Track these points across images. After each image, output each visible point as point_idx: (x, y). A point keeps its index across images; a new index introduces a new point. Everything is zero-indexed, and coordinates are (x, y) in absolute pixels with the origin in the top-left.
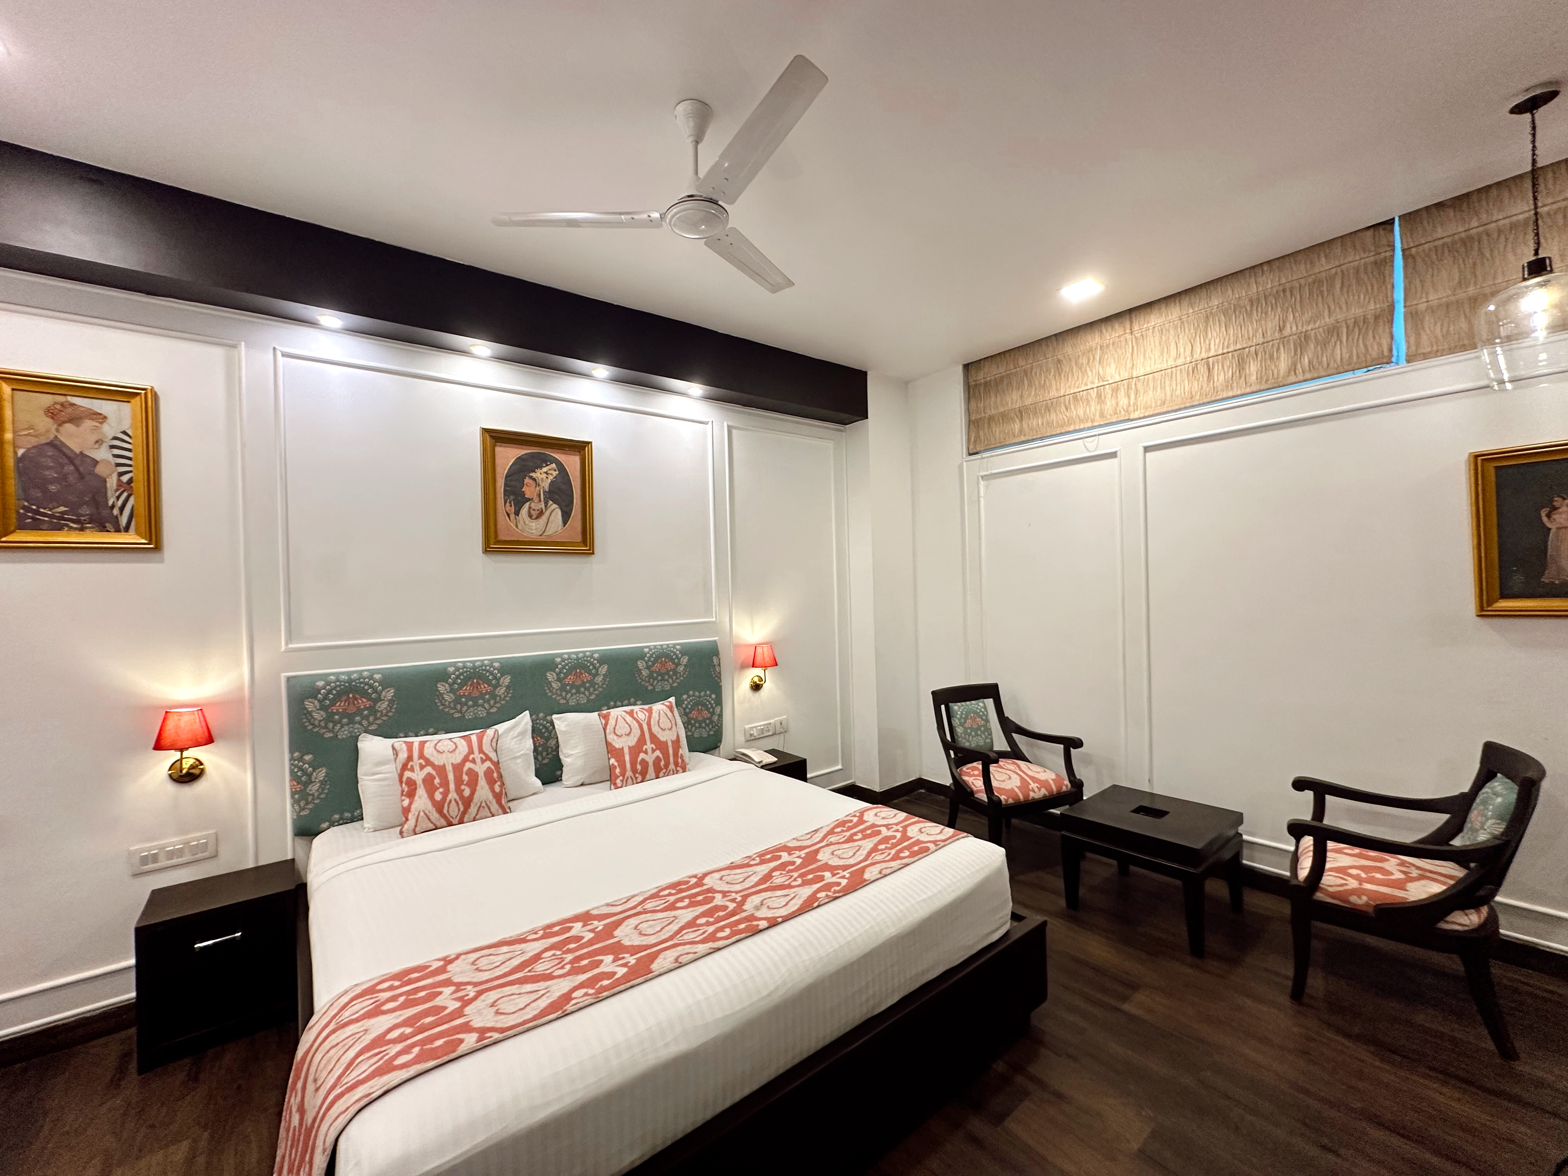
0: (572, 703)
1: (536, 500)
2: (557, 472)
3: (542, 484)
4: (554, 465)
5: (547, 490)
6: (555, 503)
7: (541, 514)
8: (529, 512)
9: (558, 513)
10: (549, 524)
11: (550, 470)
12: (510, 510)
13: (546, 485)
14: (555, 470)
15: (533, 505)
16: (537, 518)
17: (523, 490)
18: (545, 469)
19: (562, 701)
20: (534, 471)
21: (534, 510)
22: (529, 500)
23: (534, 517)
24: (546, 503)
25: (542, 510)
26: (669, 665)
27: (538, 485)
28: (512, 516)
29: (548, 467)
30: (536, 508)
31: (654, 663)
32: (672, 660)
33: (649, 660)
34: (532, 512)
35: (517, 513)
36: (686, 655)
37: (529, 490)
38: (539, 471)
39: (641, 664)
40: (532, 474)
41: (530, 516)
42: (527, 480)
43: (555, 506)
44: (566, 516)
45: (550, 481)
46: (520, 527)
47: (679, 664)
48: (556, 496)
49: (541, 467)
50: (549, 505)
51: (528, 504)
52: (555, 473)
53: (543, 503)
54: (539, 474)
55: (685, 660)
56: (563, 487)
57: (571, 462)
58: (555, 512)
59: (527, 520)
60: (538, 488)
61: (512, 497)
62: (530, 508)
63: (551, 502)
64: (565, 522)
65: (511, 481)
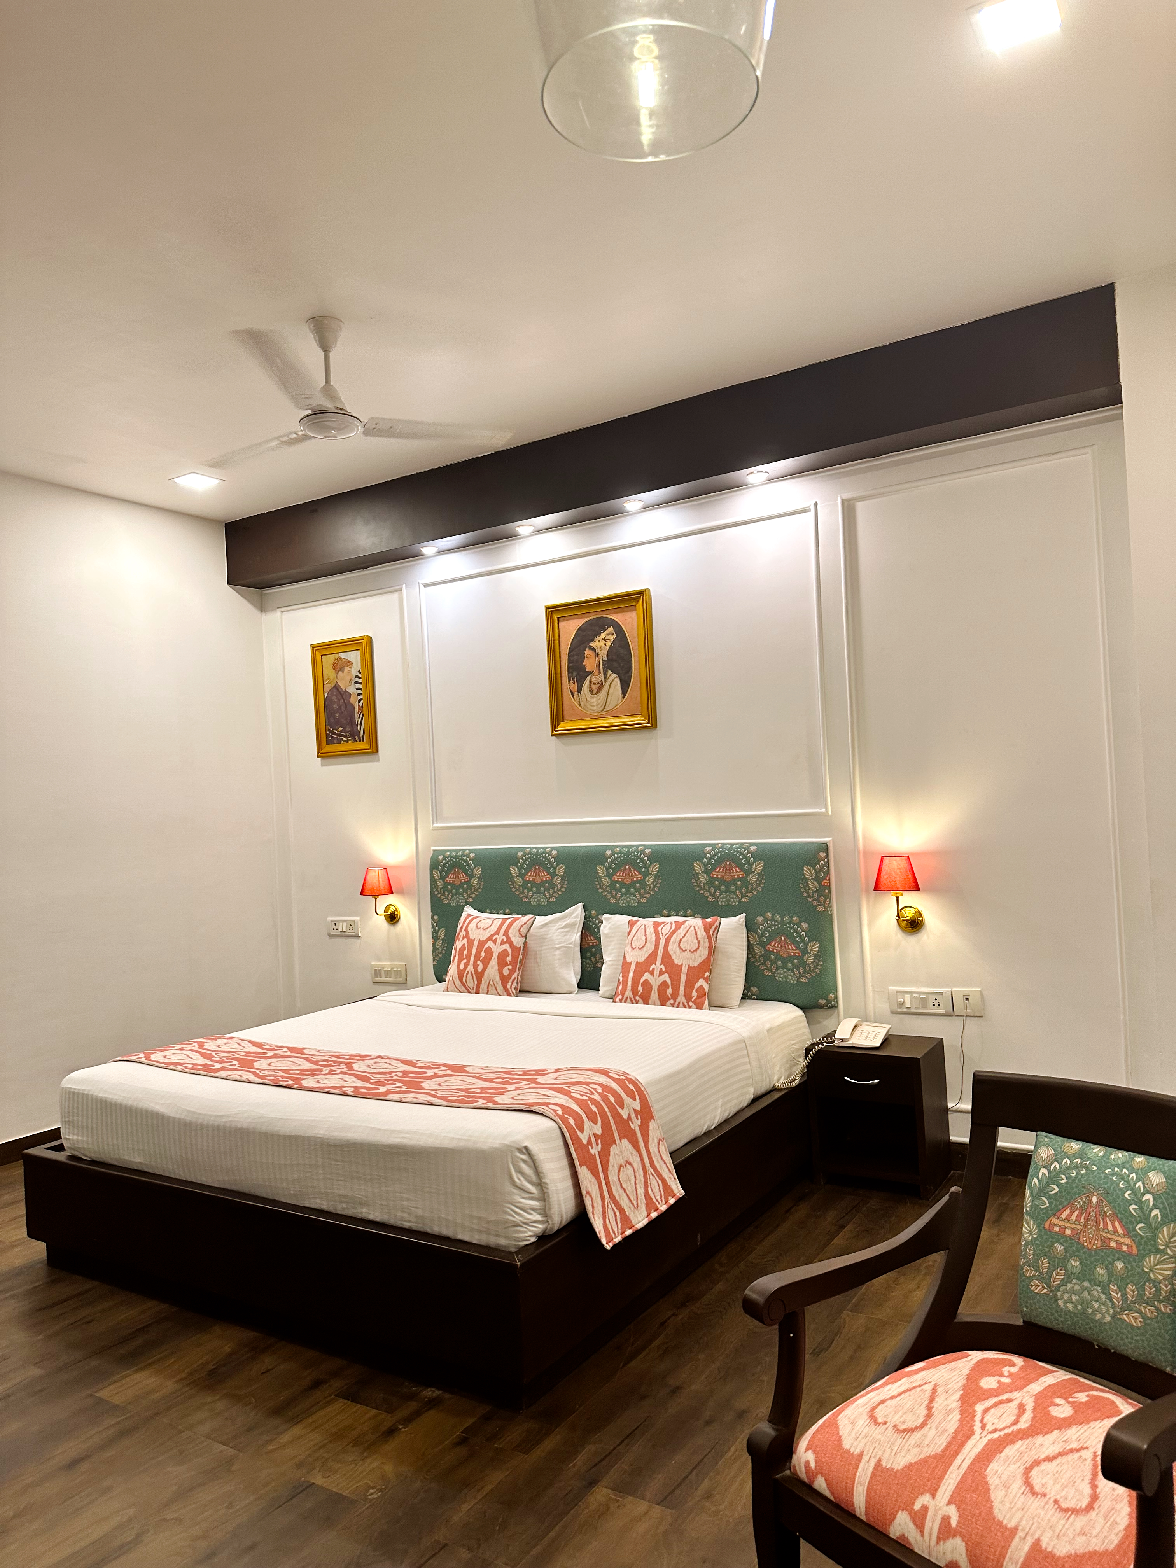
0: (622, 904)
1: (596, 672)
2: (615, 636)
3: (601, 653)
4: (611, 629)
5: (605, 657)
6: (613, 672)
7: (601, 687)
8: (590, 687)
9: (618, 681)
10: (609, 696)
11: (608, 635)
12: (573, 688)
13: (604, 653)
14: (613, 634)
15: (593, 679)
16: (598, 692)
17: (584, 664)
18: (603, 636)
19: (613, 901)
20: (593, 640)
21: (595, 684)
22: (590, 673)
23: (595, 692)
24: (605, 674)
25: (602, 683)
26: (737, 872)
27: (597, 655)
28: (576, 694)
29: (606, 632)
30: (596, 682)
31: (715, 867)
32: (740, 866)
33: (709, 862)
34: (593, 686)
35: (579, 690)
36: (761, 860)
37: (590, 663)
38: (597, 639)
39: (698, 867)
40: (592, 644)
41: (591, 691)
42: (588, 652)
43: (615, 675)
44: (625, 685)
45: (608, 647)
46: (582, 705)
47: (749, 872)
48: (615, 664)
49: (599, 634)
50: (608, 675)
51: (589, 678)
52: (612, 638)
53: (602, 674)
54: (597, 643)
55: (759, 867)
56: (622, 651)
57: (629, 621)
58: (614, 683)
59: (589, 695)
60: (597, 659)
61: (575, 674)
62: (591, 682)
63: (610, 672)
64: (624, 693)
65: (573, 656)
